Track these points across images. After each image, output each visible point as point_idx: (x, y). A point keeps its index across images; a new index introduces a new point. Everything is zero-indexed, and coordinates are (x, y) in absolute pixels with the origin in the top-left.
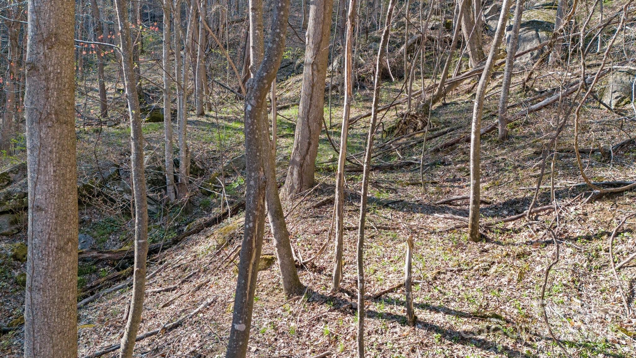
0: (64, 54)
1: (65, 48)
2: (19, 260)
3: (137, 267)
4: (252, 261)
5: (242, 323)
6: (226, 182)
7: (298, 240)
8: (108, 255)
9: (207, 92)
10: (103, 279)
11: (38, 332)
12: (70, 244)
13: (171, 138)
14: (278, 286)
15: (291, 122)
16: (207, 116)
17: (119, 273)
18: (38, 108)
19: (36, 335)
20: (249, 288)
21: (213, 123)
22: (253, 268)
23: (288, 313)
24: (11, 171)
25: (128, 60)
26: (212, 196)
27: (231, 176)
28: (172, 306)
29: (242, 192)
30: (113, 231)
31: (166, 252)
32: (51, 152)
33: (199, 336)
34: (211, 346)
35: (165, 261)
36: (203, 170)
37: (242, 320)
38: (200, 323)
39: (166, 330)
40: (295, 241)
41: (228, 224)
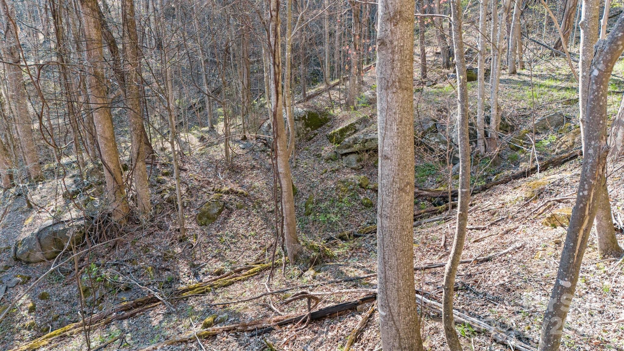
0: (406, 29)
1: (407, 23)
2: (363, 188)
3: (461, 211)
4: (584, 227)
5: (568, 280)
6: (536, 139)
7: (618, 204)
8: (426, 193)
9: (521, 49)
10: (423, 211)
11: (387, 247)
12: (408, 186)
13: (484, 96)
14: (592, 245)
15: (616, 78)
16: (519, 74)
17: (436, 208)
18: (386, 77)
19: (385, 249)
20: (577, 251)
21: (525, 81)
22: (584, 234)
23: (602, 272)
24: (357, 123)
25: (458, 29)
26: (520, 152)
27: (542, 134)
28: (482, 243)
29: (552, 149)
30: (430, 174)
31: (475, 196)
32: (395, 113)
33: (508, 273)
34: (520, 284)
35: (474, 204)
36: (513, 127)
37: (568, 278)
38: (509, 262)
39: (478, 262)
40: (615, 204)
41: (536, 178)
